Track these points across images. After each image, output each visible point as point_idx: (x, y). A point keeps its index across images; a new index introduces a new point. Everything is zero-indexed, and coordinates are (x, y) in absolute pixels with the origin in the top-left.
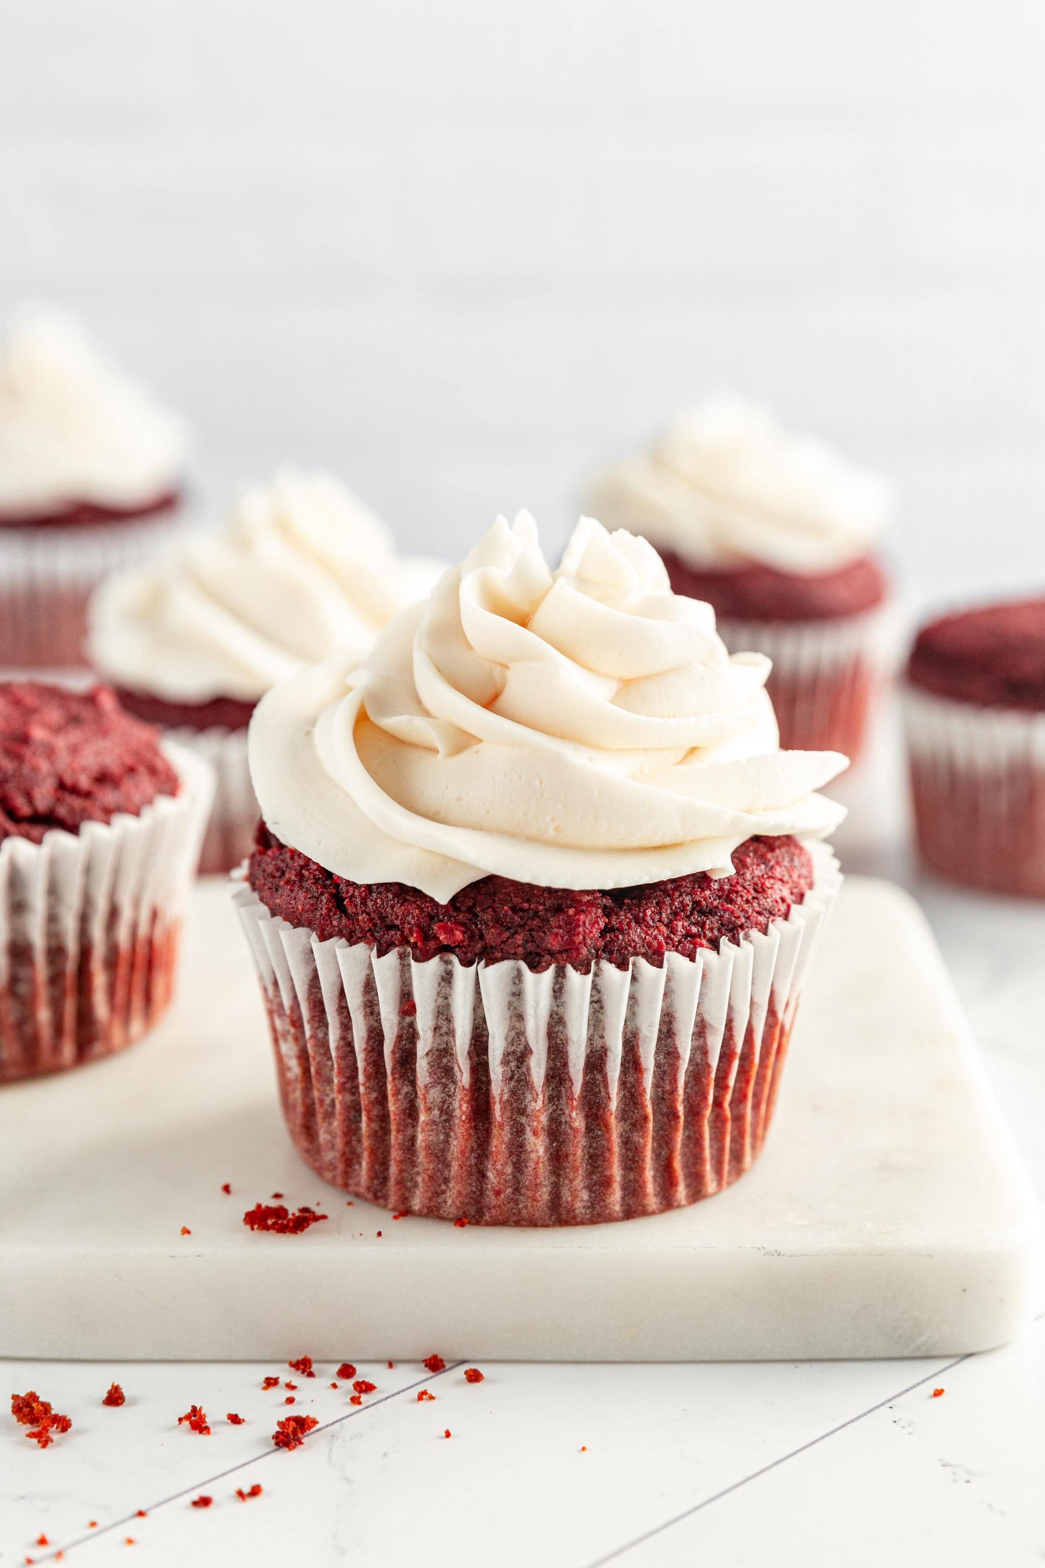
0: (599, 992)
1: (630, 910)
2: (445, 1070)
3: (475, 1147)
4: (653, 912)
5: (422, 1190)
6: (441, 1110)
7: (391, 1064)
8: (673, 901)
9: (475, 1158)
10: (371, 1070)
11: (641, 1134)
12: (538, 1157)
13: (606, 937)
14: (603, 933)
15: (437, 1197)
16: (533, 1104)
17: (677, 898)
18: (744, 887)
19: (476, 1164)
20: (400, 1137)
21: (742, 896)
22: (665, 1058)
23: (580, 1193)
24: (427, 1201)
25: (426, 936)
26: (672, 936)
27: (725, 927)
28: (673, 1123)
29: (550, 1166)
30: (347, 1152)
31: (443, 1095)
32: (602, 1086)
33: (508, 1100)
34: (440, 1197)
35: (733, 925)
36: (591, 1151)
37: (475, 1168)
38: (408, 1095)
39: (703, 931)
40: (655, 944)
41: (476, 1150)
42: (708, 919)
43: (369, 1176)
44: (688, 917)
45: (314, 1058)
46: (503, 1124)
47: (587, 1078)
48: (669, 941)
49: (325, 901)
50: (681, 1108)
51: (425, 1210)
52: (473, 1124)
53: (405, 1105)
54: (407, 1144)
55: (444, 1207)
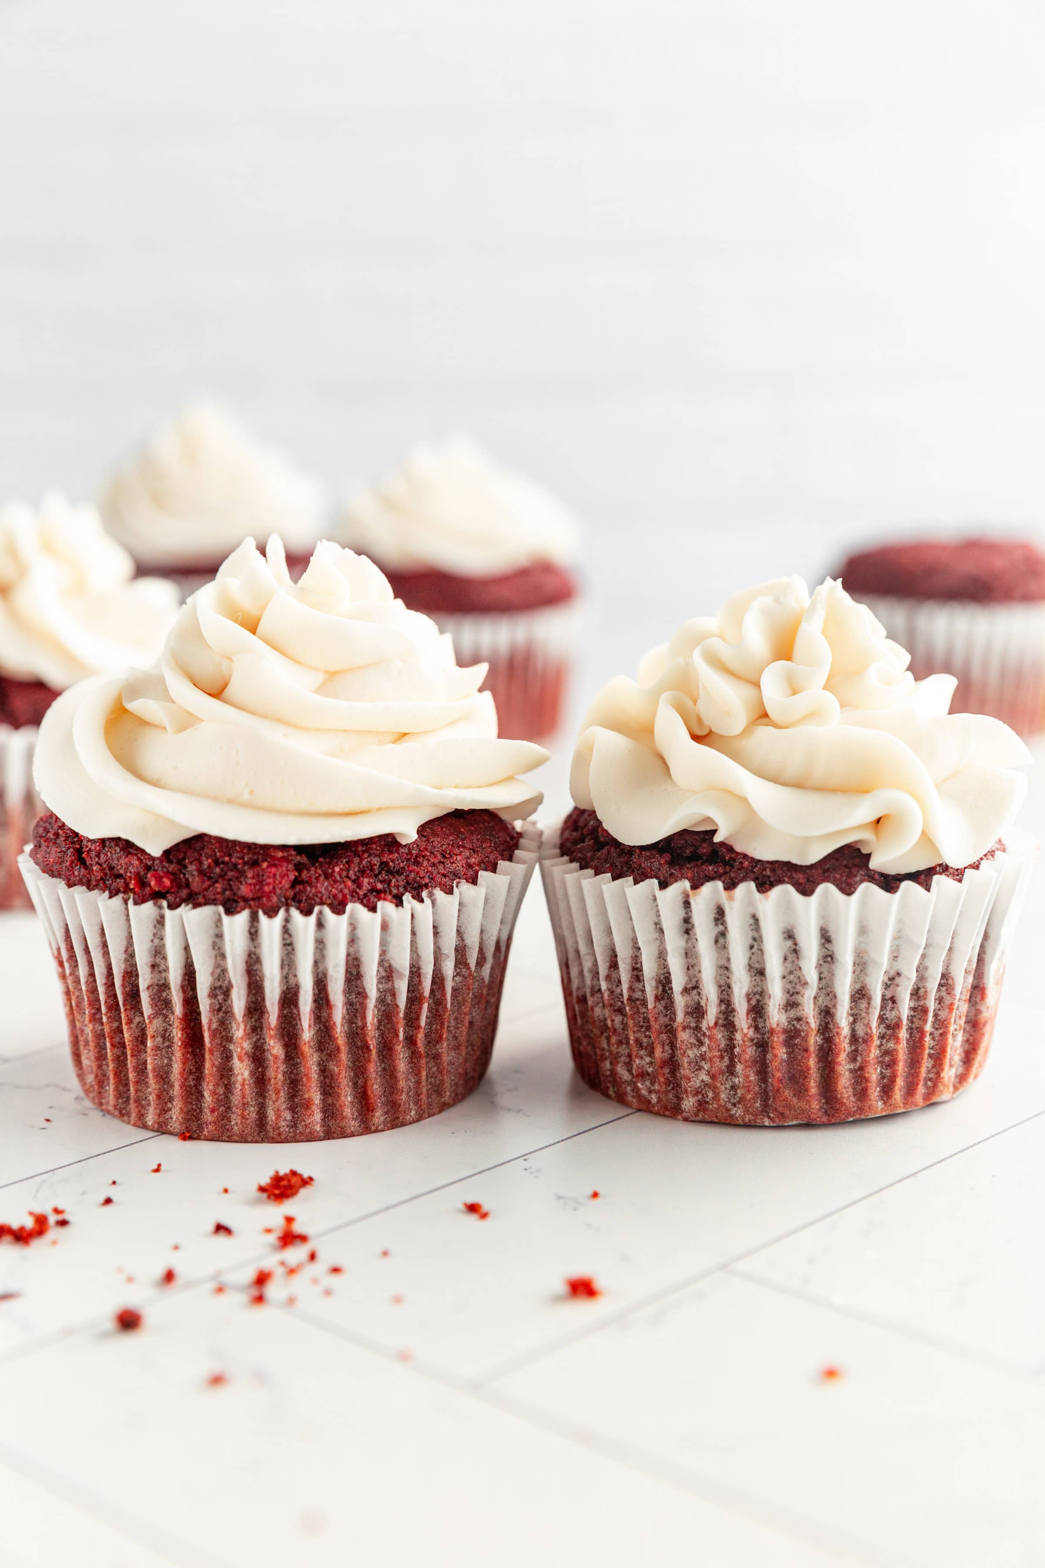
0: (290, 936)
1: (321, 866)
2: (165, 1002)
3: (194, 1070)
4: (341, 869)
5: (153, 1108)
6: (164, 1037)
7: (122, 997)
8: (361, 860)
9: (194, 1080)
10: (112, 1002)
11: (335, 1063)
12: (243, 1079)
13: (296, 888)
14: (293, 886)
15: (165, 1114)
16: (237, 1032)
17: (365, 858)
18: (432, 853)
19: (195, 1085)
20: (134, 1061)
21: (428, 860)
22: (356, 997)
23: (283, 1113)
24: (157, 1117)
25: (142, 883)
26: (358, 890)
27: (411, 886)
28: (366, 1055)
29: (256, 1088)
30: (99, 1074)
31: (164, 1024)
32: (297, 1019)
33: (217, 1029)
34: (167, 1113)
35: (419, 884)
36: (292, 1076)
37: (194, 1088)
38: (140, 1025)
39: (389, 888)
40: (340, 896)
41: (194, 1073)
42: (394, 877)
43: (115, 1096)
44: (376, 876)
45: (74, 993)
46: (213, 1050)
47: (285, 1012)
48: (354, 894)
49: (69, 854)
50: (373, 1044)
51: (156, 1126)
52: (190, 1050)
53: (137, 1032)
54: (140, 1067)
55: (170, 1123)
